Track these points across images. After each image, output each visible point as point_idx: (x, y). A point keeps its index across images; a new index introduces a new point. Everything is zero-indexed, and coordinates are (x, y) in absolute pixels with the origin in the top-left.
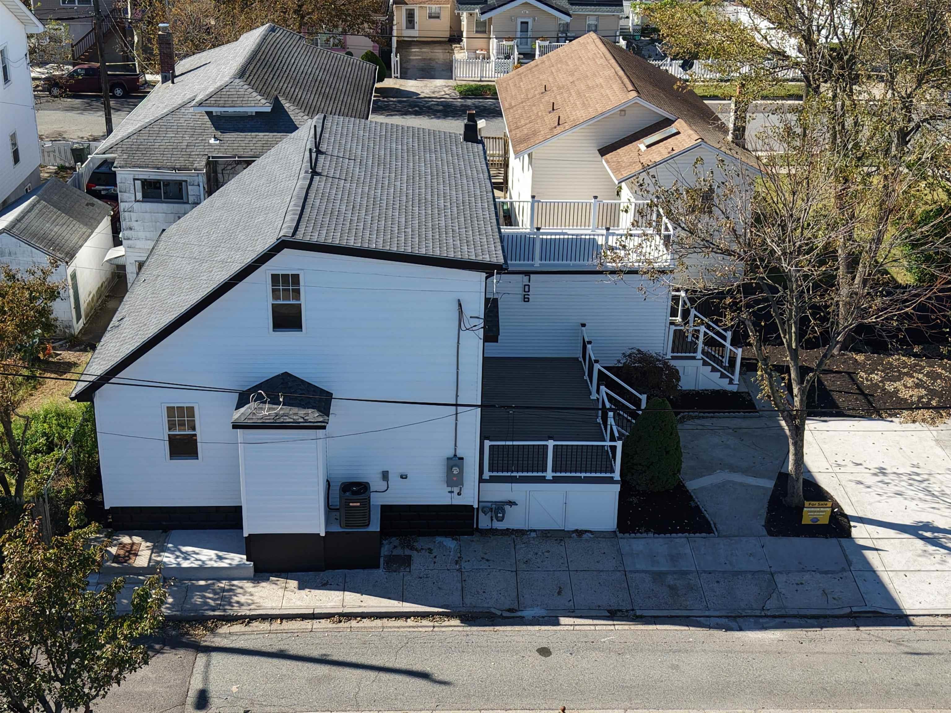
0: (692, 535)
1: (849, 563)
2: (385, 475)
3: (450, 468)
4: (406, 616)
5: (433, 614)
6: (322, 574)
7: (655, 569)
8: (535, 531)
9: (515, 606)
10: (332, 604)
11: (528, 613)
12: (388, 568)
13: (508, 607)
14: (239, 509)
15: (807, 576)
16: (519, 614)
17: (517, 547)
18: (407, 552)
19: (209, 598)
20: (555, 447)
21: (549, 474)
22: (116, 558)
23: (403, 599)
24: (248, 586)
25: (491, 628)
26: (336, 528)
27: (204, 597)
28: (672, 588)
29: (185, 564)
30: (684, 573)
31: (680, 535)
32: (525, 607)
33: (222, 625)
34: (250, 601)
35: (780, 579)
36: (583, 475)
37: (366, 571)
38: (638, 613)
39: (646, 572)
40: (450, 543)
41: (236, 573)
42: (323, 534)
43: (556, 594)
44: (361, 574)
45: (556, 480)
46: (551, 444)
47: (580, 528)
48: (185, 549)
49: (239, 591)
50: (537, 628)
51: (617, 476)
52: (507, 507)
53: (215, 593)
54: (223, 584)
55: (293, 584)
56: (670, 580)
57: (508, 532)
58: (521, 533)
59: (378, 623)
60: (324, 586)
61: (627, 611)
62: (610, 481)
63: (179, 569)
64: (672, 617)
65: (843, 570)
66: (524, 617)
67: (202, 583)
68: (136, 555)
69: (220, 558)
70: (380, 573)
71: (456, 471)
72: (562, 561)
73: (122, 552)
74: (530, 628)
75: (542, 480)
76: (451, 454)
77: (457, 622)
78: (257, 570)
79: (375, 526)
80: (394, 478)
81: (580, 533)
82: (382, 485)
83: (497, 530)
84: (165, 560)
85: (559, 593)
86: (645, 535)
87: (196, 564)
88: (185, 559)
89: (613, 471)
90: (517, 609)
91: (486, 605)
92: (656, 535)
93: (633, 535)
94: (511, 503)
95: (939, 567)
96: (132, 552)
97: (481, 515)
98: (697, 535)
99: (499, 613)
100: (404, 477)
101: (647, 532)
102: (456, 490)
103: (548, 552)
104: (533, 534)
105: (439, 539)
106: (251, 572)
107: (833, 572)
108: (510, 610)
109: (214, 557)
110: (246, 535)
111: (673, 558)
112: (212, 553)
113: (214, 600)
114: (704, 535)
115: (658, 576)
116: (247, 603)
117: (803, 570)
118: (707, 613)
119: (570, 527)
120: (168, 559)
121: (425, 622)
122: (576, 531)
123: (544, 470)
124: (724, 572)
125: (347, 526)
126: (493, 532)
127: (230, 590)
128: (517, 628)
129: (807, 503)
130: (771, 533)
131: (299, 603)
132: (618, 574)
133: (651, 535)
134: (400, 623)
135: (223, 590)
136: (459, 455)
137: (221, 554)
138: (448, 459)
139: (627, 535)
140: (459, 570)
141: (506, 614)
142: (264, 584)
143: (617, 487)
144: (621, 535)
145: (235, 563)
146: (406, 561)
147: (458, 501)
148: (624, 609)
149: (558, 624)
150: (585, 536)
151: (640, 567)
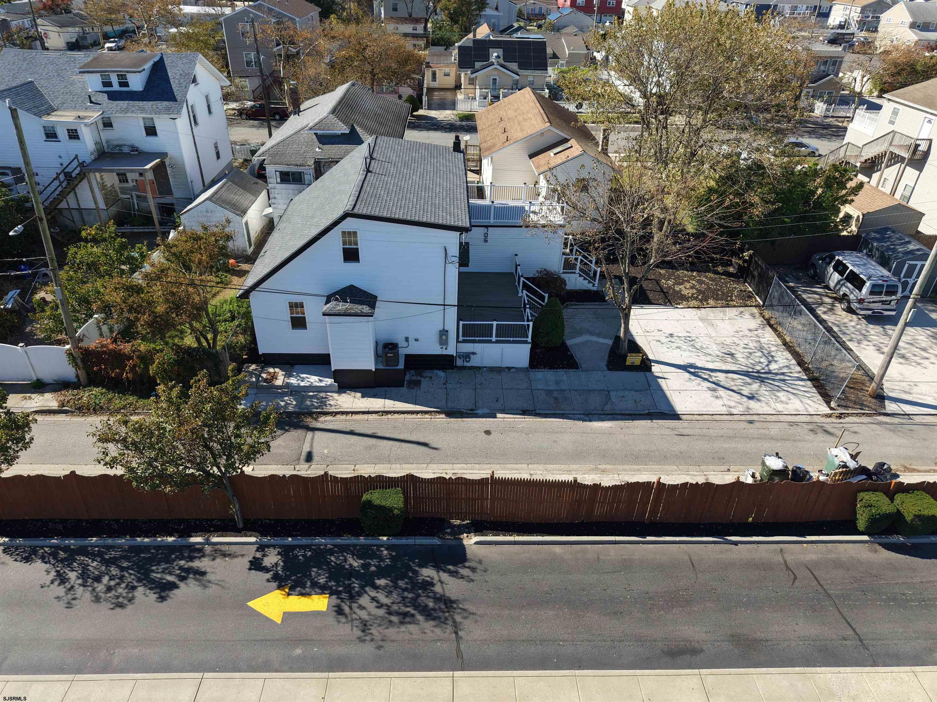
0: (568, 370)
1: (649, 385)
2: (407, 339)
3: (441, 336)
4: (417, 412)
5: (431, 412)
6: (374, 389)
7: (548, 388)
8: (486, 367)
9: (474, 408)
10: (379, 406)
11: (480, 412)
12: (409, 387)
13: (470, 408)
14: (328, 355)
15: (627, 393)
16: (476, 412)
17: (476, 376)
18: (419, 378)
19: (315, 402)
20: (497, 325)
21: (494, 339)
22: (265, 380)
23: (416, 403)
24: (335, 395)
25: (461, 419)
26: (381, 367)
27: (312, 401)
28: (556, 399)
29: (302, 384)
30: (563, 391)
31: (561, 370)
32: (479, 409)
33: (321, 416)
34: (336, 404)
35: (612, 394)
36: (512, 339)
37: (397, 389)
38: (538, 412)
39: (542, 390)
40: (441, 374)
41: (330, 389)
42: (374, 370)
43: (495, 401)
44: (394, 390)
45: (497, 342)
46: (495, 323)
47: (509, 366)
48: (302, 376)
49: (331, 398)
50: (485, 419)
51: (529, 339)
52: (472, 356)
53: (318, 399)
54: (323, 395)
55: (359, 395)
56: (555, 394)
57: (471, 368)
58: (479, 368)
59: (402, 416)
60: (375, 396)
61: (532, 411)
62: (526, 342)
63: (299, 386)
64: (555, 414)
65: (646, 389)
66: (478, 414)
67: (311, 394)
68: (276, 379)
69: (321, 381)
70: (404, 390)
71: (444, 337)
72: (499, 384)
73: (269, 377)
74: (481, 419)
75: (490, 342)
76: (441, 328)
77: (444, 416)
78: (339, 387)
79: (401, 366)
80: (411, 340)
81: (509, 368)
82: (406, 344)
83: (466, 367)
84: (292, 381)
85: (497, 401)
86: (543, 370)
87: (308, 384)
88: (302, 381)
89: (527, 337)
91: (459, 407)
92: (549, 370)
93: (537, 370)
94: (474, 353)
95: (696, 388)
96: (274, 377)
97: (458, 359)
98: (570, 370)
99: (465, 411)
100: (416, 340)
101: (545, 368)
102: (444, 347)
103: (492, 378)
104: (485, 369)
105: (434, 372)
106: (336, 389)
107: (640, 391)
108: (470, 410)
109: (317, 380)
110: (333, 370)
111: (557, 383)
112: (316, 378)
113: (317, 403)
114: (574, 370)
115: (549, 392)
116: (334, 404)
117: (625, 389)
118: (573, 412)
119: (505, 365)
120: (293, 381)
121: (427, 416)
122: (507, 368)
123: (491, 336)
124: (584, 390)
125: (386, 366)
126: (463, 368)
127: (326, 398)
128: (474, 419)
129: (629, 355)
130: (609, 369)
131: (361, 405)
132: (528, 391)
133: (546, 370)
134: (414, 416)
135: (322, 398)
136: (446, 329)
137: (321, 378)
138: (440, 331)
139: (534, 370)
140: (446, 389)
141: (469, 412)
142: (343, 395)
143: (530, 346)
144: (530, 370)
145: (328, 383)
146: (417, 384)
147: (445, 352)
148: (530, 409)
149: (495, 417)
150: (512, 370)
151: (540, 387)
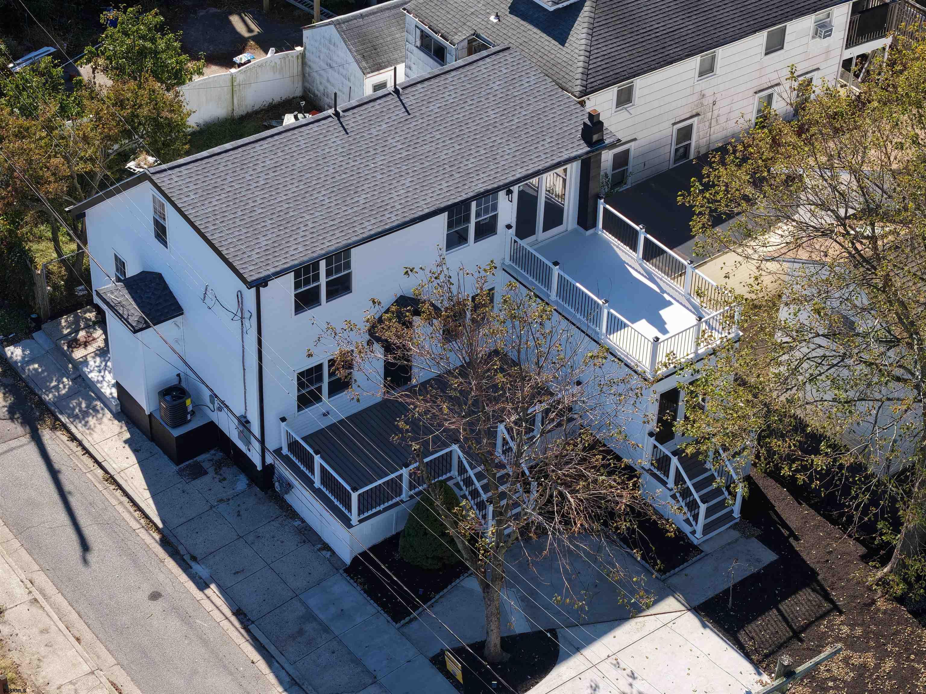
0: (382, 612)
2: (211, 399)
5: (151, 521)
6: (148, 442)
7: (317, 612)
8: (303, 521)
9: (199, 557)
10: (119, 466)
11: (196, 567)
12: (182, 470)
13: (196, 553)
16: (193, 564)
17: (272, 523)
19: (80, 407)
21: (317, 485)
22: (73, 341)
23: (153, 496)
24: (107, 416)
25: (165, 557)
26: (157, 416)
27: (79, 404)
28: (301, 632)
29: (94, 376)
30: (326, 629)
31: (375, 605)
32: (203, 563)
33: (60, 430)
34: (92, 427)
35: (372, 690)
36: (336, 501)
37: (168, 461)
38: (252, 627)
39: (307, 607)
40: (242, 485)
41: (108, 403)
42: (147, 413)
43: (234, 572)
44: (163, 461)
46: (317, 458)
47: (330, 544)
49: (102, 416)
50: (187, 580)
51: (353, 521)
52: (289, 488)
53: (88, 407)
54: (99, 404)
55: (127, 435)
56: (310, 626)
58: (293, 515)
59: (123, 499)
60: (136, 451)
61: (249, 619)
62: (347, 521)
64: (264, 647)
66: (191, 568)
67: (92, 394)
68: (85, 347)
70: (173, 469)
71: (245, 429)
72: (277, 555)
73: (82, 339)
75: (310, 484)
76: (243, 414)
77: (157, 537)
78: (118, 408)
80: (216, 405)
81: (326, 547)
82: (211, 406)
83: (284, 500)
84: (91, 363)
86: (355, 585)
87: (96, 379)
88: (99, 371)
89: (351, 514)
90: (198, 560)
91: (183, 541)
92: (362, 592)
93: (348, 578)
94: (292, 487)
96: (86, 344)
98: (385, 615)
99: (182, 551)
100: (220, 409)
101: (361, 584)
102: (247, 445)
103: (282, 542)
104: (297, 523)
106: (114, 408)
108: (194, 559)
111: (341, 616)
113: (80, 410)
114: (389, 619)
115: (308, 617)
116: (90, 426)
118: (286, 666)
119: (325, 538)
120: (93, 364)
121: (142, 525)
122: (326, 544)
123: (314, 477)
124: (350, 653)
125: (162, 418)
126: (279, 500)
127: (97, 411)
130: (434, 659)
131: (108, 450)
132: (290, 595)
133: (359, 588)
134: (132, 509)
135: (94, 408)
136: (248, 418)
139: (345, 575)
140: (212, 507)
141: (187, 558)
142: (116, 422)
144: (341, 571)
146: (198, 475)
147: (249, 454)
148: (251, 617)
149: (203, 589)
150: (324, 552)
151: (312, 602)
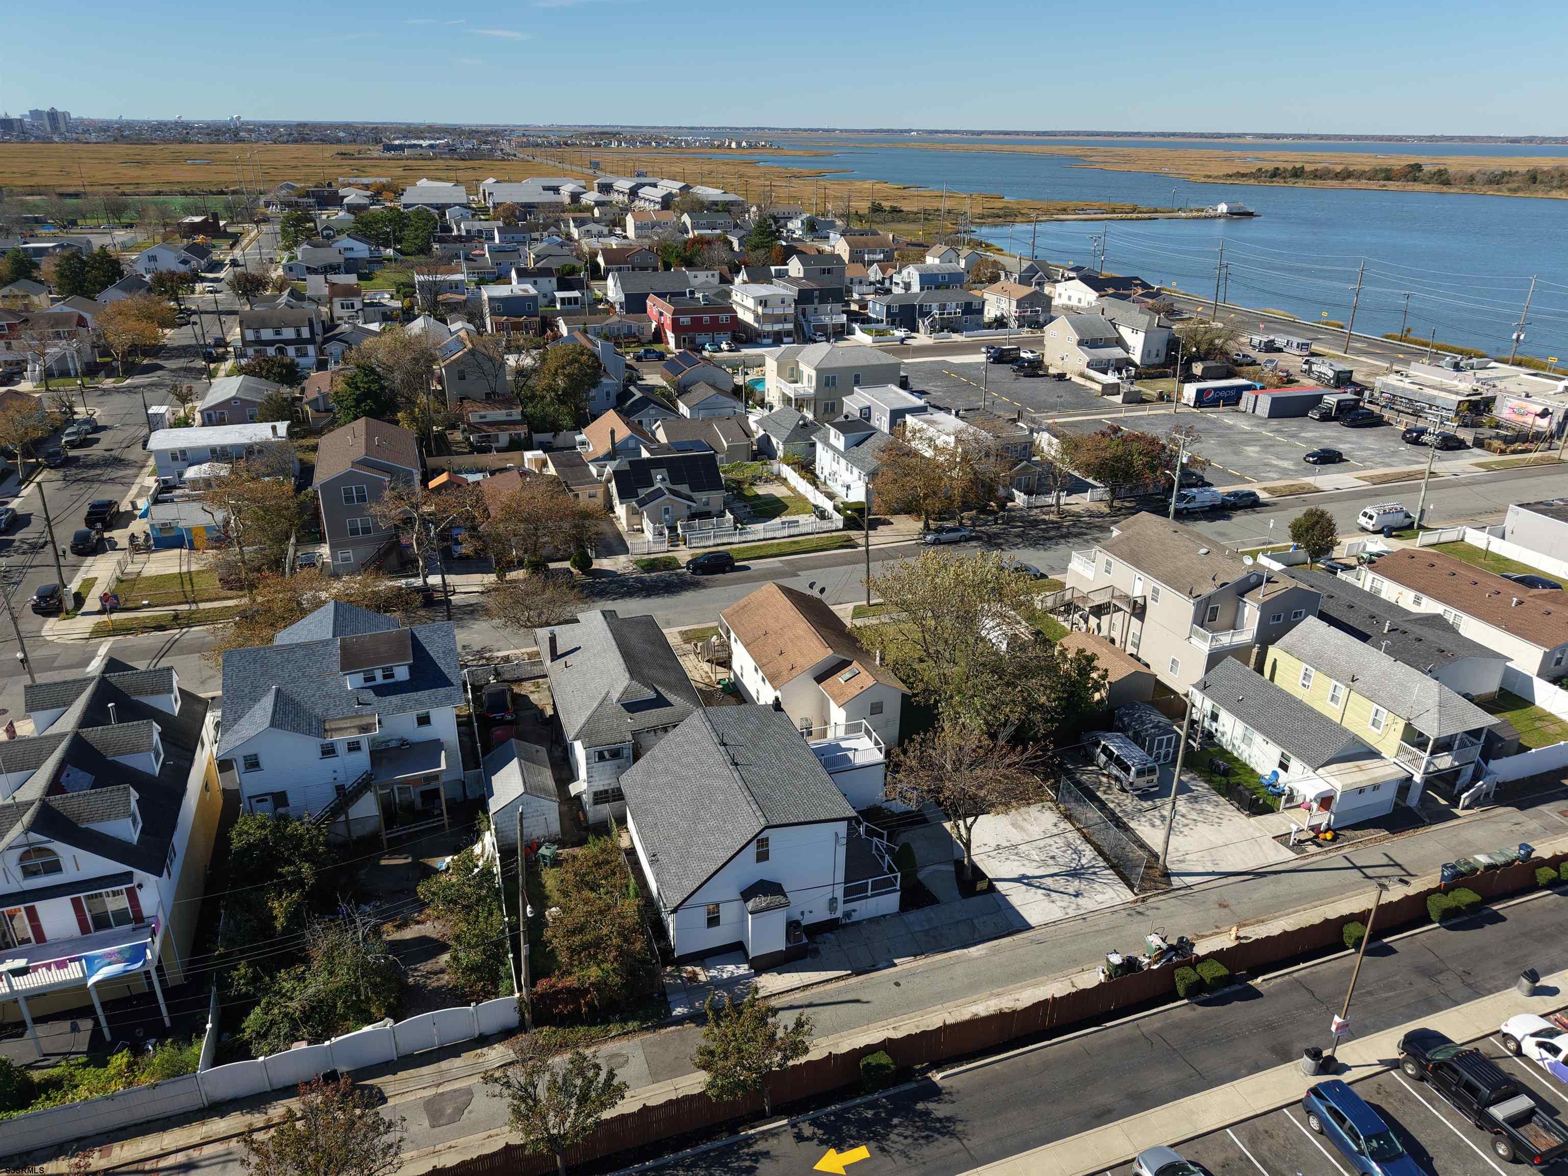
0: (931, 906)
1: (1002, 905)
2: (803, 913)
3: (830, 904)
4: (831, 980)
5: (842, 977)
6: (784, 966)
7: (922, 927)
8: (864, 920)
10: (797, 982)
12: (812, 957)
14: (742, 943)
15: (985, 918)
16: (877, 964)
18: (815, 946)
20: (872, 882)
21: (869, 893)
22: (690, 979)
25: (869, 975)
26: (790, 945)
29: (725, 975)
30: (936, 928)
31: (924, 908)
32: (879, 960)
34: (766, 987)
35: (975, 921)
36: (884, 891)
37: (803, 961)
39: (920, 931)
40: (830, 936)
42: (785, 949)
43: (888, 952)
44: (801, 963)
45: (873, 896)
46: (870, 881)
47: (884, 914)
48: (719, 967)
49: (757, 983)
50: (888, 970)
51: (898, 887)
52: (853, 913)
55: (775, 974)
56: (932, 933)
57: (854, 924)
58: (859, 922)
59: (821, 986)
60: (789, 972)
62: (895, 891)
63: (723, 978)
65: (999, 910)
66: (879, 965)
67: (736, 983)
68: (698, 975)
69: (738, 968)
70: (808, 960)
71: (834, 903)
72: (883, 934)
73: (690, 975)
74: (883, 971)
75: (867, 897)
76: (831, 896)
77: (857, 975)
78: (755, 972)
79: (805, 940)
80: (806, 913)
81: (884, 916)
82: (804, 918)
83: (850, 924)
85: (890, 951)
86: (911, 911)
87: (730, 975)
88: (722, 972)
89: (896, 886)
90: (875, 962)
91: (862, 966)
92: (916, 910)
93: (906, 912)
94: (854, 911)
95: (1035, 897)
96: (695, 974)
97: (842, 919)
99: (869, 968)
100: (811, 913)
101: (912, 909)
102: (832, 912)
103: (874, 931)
104: (864, 922)
105: (825, 935)
106: (758, 973)
107: (995, 913)
108: (872, 964)
109: (735, 969)
110: (750, 956)
111: (928, 921)
112: (732, 967)
114: (936, 905)
115: (926, 932)
117: (983, 914)
119: (880, 914)
120: (714, 974)
121: (841, 982)
122: (881, 916)
123: (867, 892)
124: (952, 923)
125: (794, 942)
126: (846, 924)
128: (879, 973)
129: (977, 880)
130: (964, 898)
131: (782, 984)
132: (910, 935)
133: (914, 910)
134: (830, 984)
135: (751, 984)
136: (836, 895)
137: (736, 966)
138: (831, 898)
139: (904, 912)
140: (843, 950)
141: (872, 966)
143: (899, 893)
144: (902, 913)
145: (746, 969)
146: (817, 951)
147: (832, 916)
149: (895, 965)
150: (886, 917)
151: (917, 929)
